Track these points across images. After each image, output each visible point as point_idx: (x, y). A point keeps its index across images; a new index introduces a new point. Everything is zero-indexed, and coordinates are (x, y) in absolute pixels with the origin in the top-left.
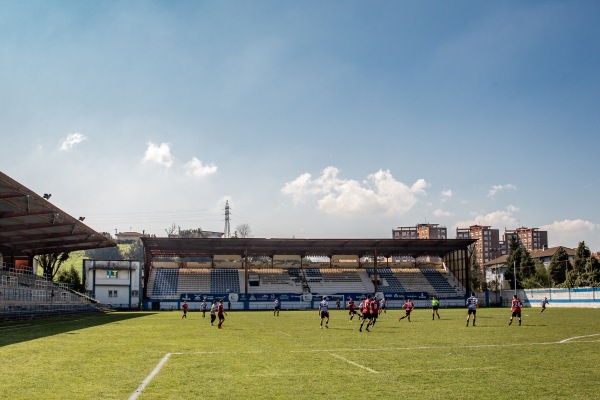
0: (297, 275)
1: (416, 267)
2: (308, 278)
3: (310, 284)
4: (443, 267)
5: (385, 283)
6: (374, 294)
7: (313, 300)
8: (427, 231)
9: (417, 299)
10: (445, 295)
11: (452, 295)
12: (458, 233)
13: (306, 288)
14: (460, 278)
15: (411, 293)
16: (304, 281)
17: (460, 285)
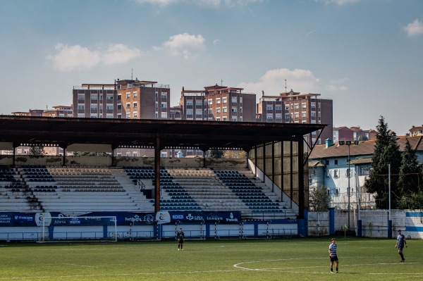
0: (11, 179)
1: (205, 166)
2: (32, 185)
3: (38, 195)
4: (248, 168)
5: (165, 195)
6: (154, 214)
7: (53, 225)
8: (137, 93)
9: (224, 222)
10: (267, 217)
11: (278, 216)
12: (186, 98)
13: (33, 201)
14: (287, 187)
15: (214, 213)
16: (27, 189)
17: (286, 198)
